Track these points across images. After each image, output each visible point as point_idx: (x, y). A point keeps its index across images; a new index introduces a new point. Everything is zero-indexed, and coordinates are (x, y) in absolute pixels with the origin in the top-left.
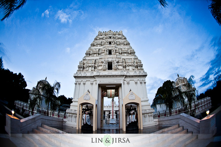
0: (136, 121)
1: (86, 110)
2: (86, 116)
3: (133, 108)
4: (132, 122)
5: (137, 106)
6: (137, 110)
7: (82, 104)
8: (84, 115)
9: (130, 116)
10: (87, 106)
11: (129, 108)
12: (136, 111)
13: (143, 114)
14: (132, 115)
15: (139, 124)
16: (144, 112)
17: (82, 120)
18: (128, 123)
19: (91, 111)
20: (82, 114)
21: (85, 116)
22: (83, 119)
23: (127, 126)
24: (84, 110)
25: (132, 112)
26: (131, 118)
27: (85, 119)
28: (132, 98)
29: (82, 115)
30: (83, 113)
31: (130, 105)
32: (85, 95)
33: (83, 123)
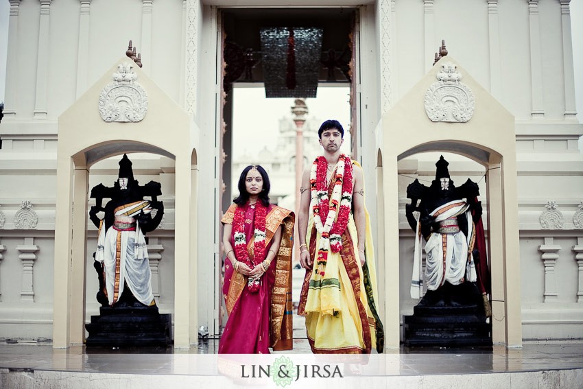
0: (473, 277)
1: (119, 197)
2: (118, 242)
3: (457, 184)
4: (446, 286)
5: (483, 168)
6: (482, 198)
7: (88, 157)
8: (108, 237)
9: (435, 240)
10: (126, 168)
11: (427, 182)
12: (476, 208)
13: (526, 235)
14: (450, 237)
15: (497, 310)
16: (534, 220)
17: (93, 274)
18: (417, 293)
19: (159, 198)
20: (87, 232)
21: (113, 241)
22: (99, 267)
23: (411, 312)
24: (105, 201)
25: (448, 212)
26: (438, 256)
27: (117, 267)
28: (449, 111)
29: (91, 236)
30: (97, 222)
31: (435, 157)
32: (113, 84)
33: (102, 297)
